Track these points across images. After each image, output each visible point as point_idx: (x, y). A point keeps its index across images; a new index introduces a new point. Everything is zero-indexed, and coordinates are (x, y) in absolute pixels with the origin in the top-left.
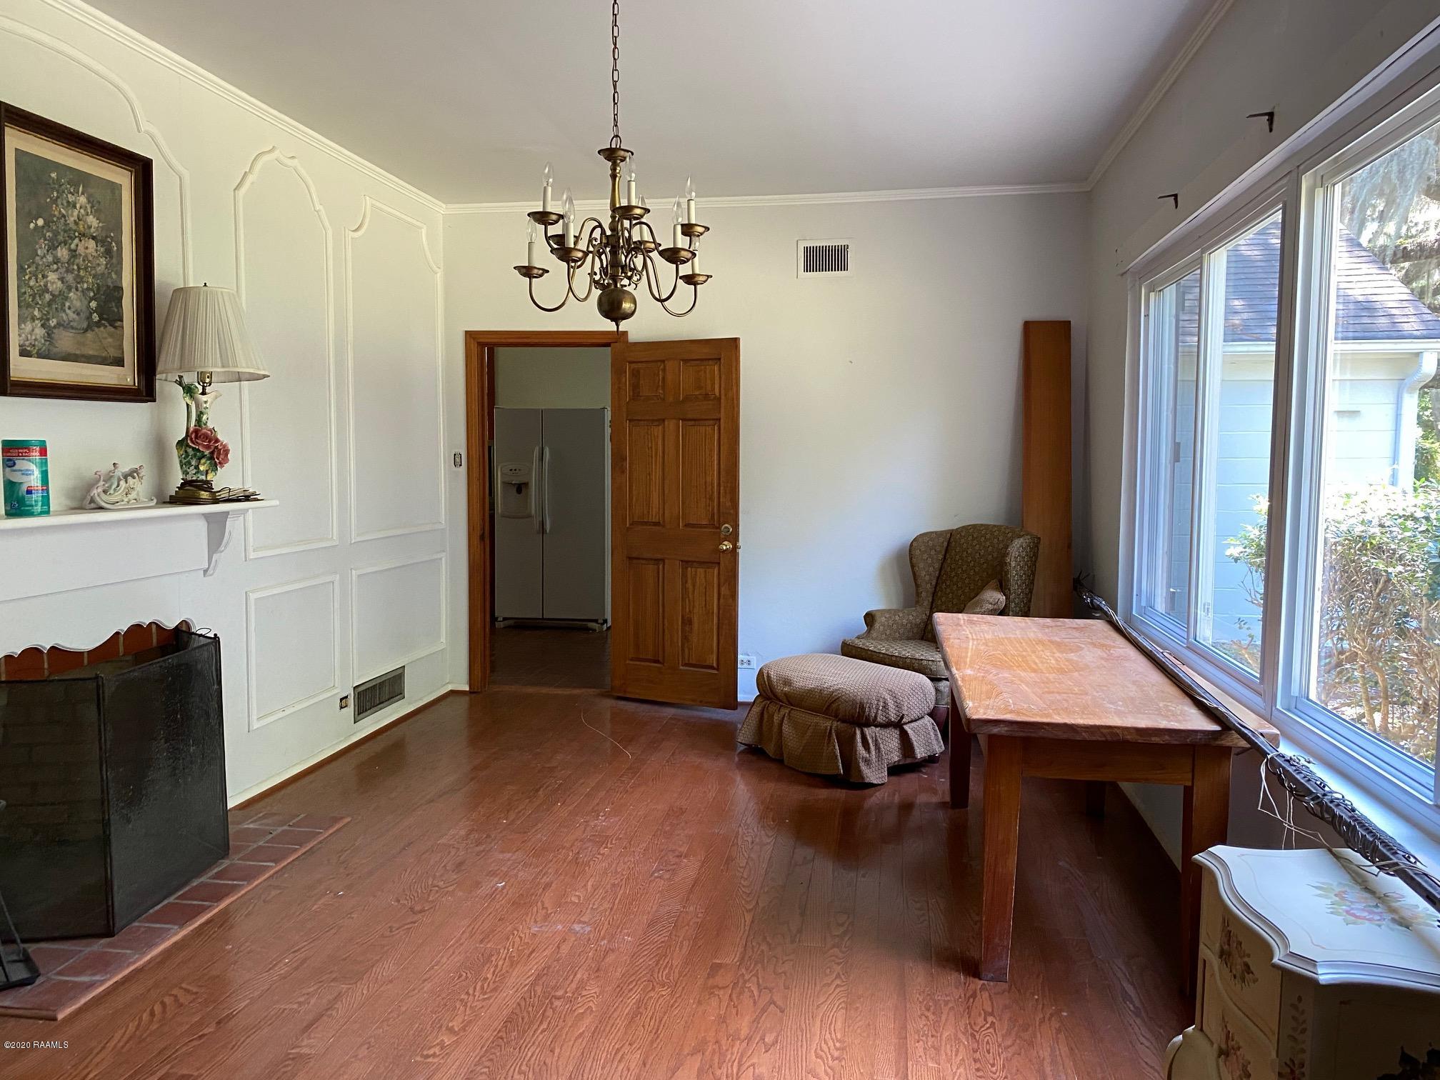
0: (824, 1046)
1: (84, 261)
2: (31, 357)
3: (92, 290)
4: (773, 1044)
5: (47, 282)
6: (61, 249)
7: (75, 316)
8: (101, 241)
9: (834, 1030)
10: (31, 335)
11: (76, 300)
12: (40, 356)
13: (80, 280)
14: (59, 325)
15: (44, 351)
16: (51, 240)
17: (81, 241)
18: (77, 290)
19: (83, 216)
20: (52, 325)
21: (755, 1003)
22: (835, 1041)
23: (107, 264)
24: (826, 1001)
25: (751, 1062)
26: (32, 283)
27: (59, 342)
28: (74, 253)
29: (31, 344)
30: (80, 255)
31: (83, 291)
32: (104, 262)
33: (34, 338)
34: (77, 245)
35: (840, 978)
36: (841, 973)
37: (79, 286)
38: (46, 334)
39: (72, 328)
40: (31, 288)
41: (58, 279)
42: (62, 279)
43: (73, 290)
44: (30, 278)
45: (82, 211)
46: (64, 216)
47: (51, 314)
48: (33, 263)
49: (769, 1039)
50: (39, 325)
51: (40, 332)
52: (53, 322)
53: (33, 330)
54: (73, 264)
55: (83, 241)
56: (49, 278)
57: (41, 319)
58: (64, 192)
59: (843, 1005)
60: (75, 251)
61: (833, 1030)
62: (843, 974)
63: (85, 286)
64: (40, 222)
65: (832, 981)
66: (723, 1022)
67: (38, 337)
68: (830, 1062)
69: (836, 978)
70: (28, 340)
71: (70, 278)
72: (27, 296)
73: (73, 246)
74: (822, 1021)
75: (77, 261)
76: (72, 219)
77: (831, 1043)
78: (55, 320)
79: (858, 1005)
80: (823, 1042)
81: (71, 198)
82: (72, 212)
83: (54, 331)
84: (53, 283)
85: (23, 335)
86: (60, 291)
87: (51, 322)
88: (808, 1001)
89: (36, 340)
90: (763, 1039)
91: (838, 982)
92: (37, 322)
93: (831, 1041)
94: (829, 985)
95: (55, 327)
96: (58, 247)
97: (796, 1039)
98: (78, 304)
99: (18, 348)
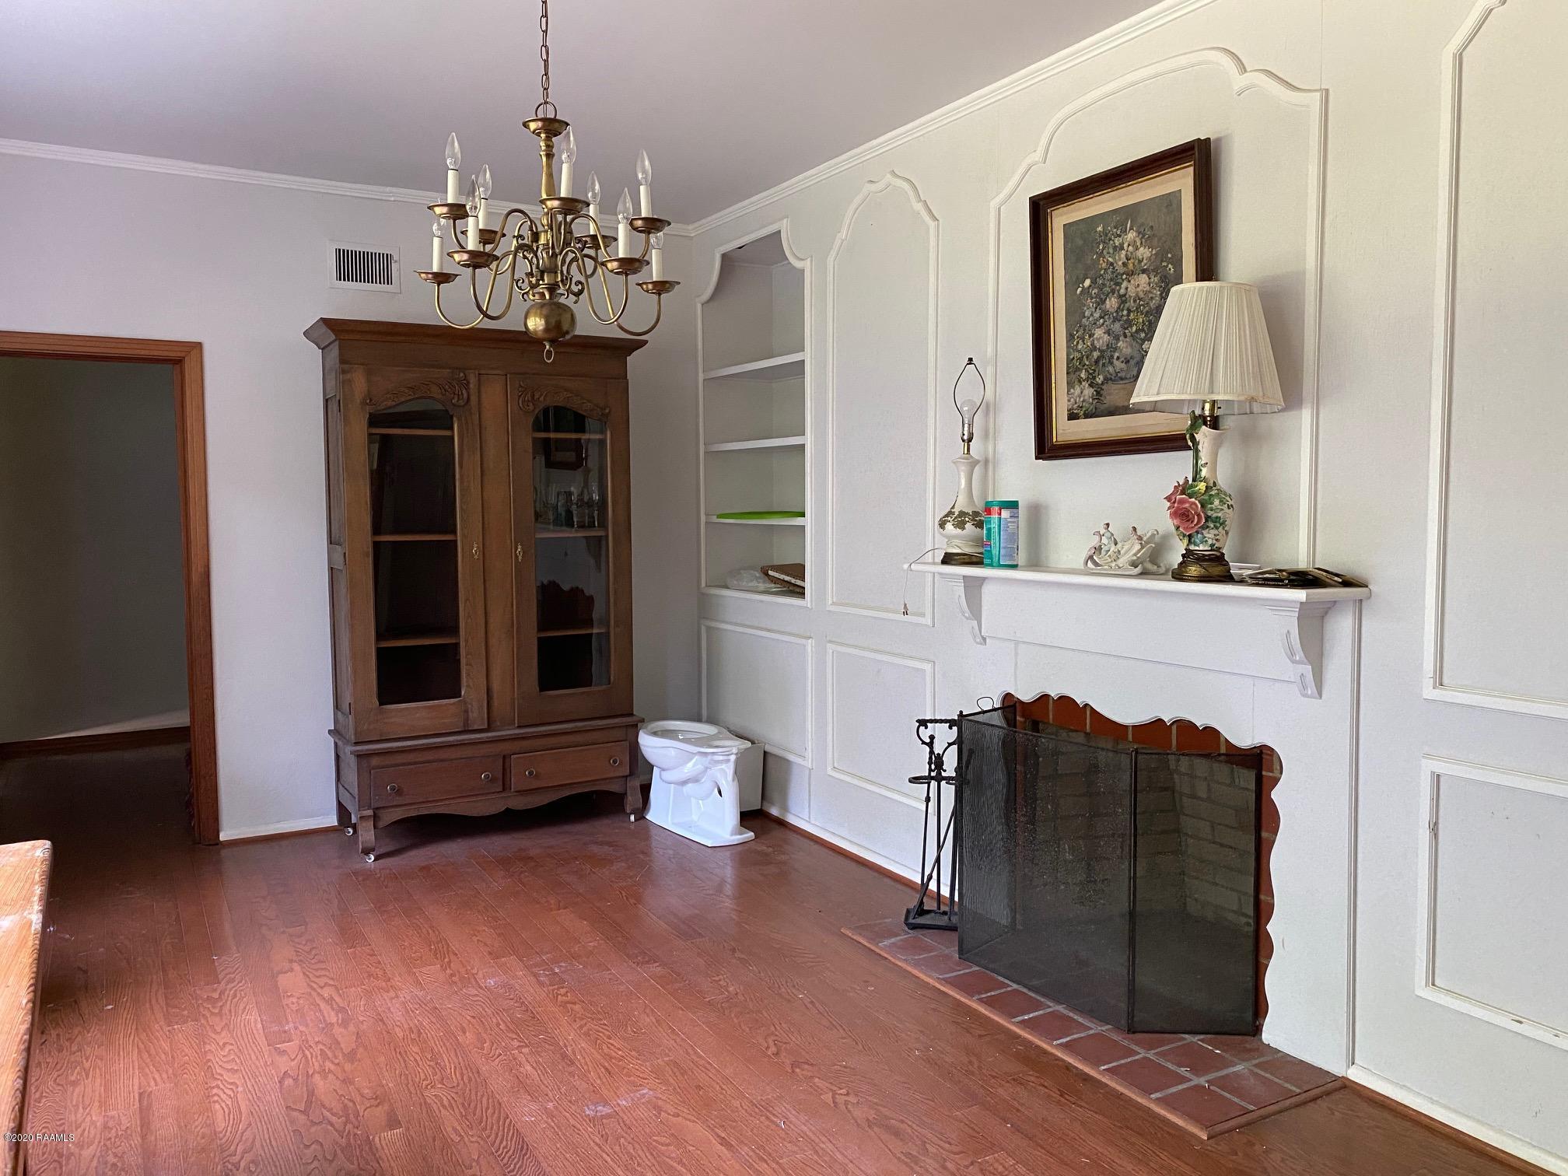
0: (230, 1093)
1: (1135, 301)
2: (1078, 419)
3: (1143, 330)
4: (283, 1078)
5: (1093, 340)
6: (1110, 299)
7: (1123, 365)
8: (1153, 271)
9: (223, 1109)
10: (1080, 398)
11: (1127, 347)
12: (1087, 416)
13: (1129, 323)
14: (1106, 380)
15: (1092, 410)
16: (1097, 295)
17: (1129, 281)
18: (1125, 337)
19: (1132, 253)
20: (1100, 382)
21: (323, 1106)
22: (220, 1101)
23: (1161, 294)
24: (243, 1133)
25: (296, 1061)
26: (1080, 347)
27: (1108, 397)
28: (1123, 298)
29: (1079, 406)
30: (1130, 297)
31: (1132, 336)
32: (1159, 293)
33: (1082, 399)
34: (1127, 288)
35: (233, 1164)
36: (234, 1170)
37: (1127, 331)
38: (1095, 393)
39: (1122, 379)
40: (1079, 351)
41: (1104, 333)
42: (1108, 332)
43: (1121, 338)
44: (1078, 343)
45: (1131, 248)
46: (1112, 264)
47: (1097, 372)
48: (1080, 326)
49: (289, 1082)
50: (1087, 385)
51: (1089, 392)
52: (1100, 379)
53: (1082, 392)
54: (1123, 310)
55: (1132, 281)
56: (1095, 336)
57: (1087, 379)
58: (1110, 239)
59: (221, 1135)
60: (1125, 295)
61: (226, 1109)
62: (231, 1170)
63: (1134, 328)
64: (1087, 283)
65: (242, 1158)
66: (344, 1079)
67: (1086, 397)
68: (219, 1083)
69: (239, 1162)
70: (1076, 403)
71: (1117, 327)
72: (1075, 361)
73: (1122, 291)
74: (241, 1113)
75: (1127, 305)
76: (1120, 263)
77: (224, 1097)
78: (1101, 377)
79: (203, 1141)
80: (232, 1096)
81: (1117, 242)
82: (1119, 256)
83: (1103, 387)
84: (1098, 339)
85: (1072, 400)
86: (1108, 345)
87: (1097, 379)
88: (265, 1127)
89: (1083, 401)
90: (296, 1080)
91: (235, 1159)
92: (1083, 383)
93: (224, 1099)
94: (245, 1152)
95: (1103, 384)
96: (1106, 299)
97: (261, 1089)
98: (1129, 351)
99: (1066, 413)
